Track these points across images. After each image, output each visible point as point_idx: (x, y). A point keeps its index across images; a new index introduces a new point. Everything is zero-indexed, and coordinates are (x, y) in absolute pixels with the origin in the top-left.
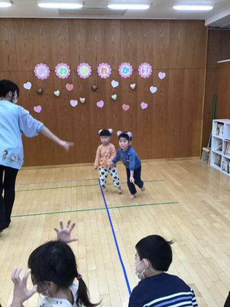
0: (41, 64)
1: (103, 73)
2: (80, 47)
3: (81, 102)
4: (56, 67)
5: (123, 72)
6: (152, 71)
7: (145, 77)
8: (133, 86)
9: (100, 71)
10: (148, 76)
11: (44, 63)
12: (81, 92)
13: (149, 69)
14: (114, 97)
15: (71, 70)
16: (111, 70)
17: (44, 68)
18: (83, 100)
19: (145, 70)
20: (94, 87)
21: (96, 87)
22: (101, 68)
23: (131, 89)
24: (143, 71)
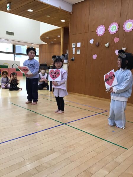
0: (101, 25)
4: (110, 26)
15: (119, 27)
17: (102, 28)
18: (124, 49)
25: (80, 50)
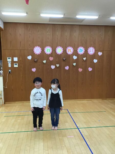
0: (37, 46)
1: (69, 52)
2: (58, 38)
3: (57, 67)
4: (45, 48)
5: (80, 52)
6: (95, 51)
7: (91, 55)
8: (85, 59)
9: (67, 51)
10: (93, 54)
11: (39, 46)
12: (57, 61)
13: (93, 50)
14: (75, 64)
15: (53, 50)
16: (73, 50)
17: (39, 48)
18: (58, 65)
19: (91, 51)
20: (64, 59)
21: (65, 58)
22: (68, 49)
23: (84, 60)
24: (90, 51)
25: (17, 64)
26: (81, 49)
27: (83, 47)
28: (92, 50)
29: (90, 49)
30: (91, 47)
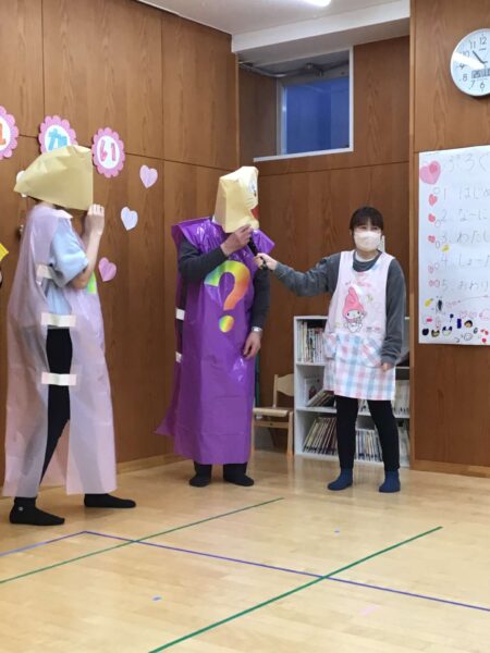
6: (124, 157)
7: (108, 175)
10: (115, 174)
16: (16, 132)
19: (109, 153)
24: (104, 154)
26: (55, 135)
27: (66, 122)
28: (113, 145)
29: (103, 142)
30: (108, 129)
